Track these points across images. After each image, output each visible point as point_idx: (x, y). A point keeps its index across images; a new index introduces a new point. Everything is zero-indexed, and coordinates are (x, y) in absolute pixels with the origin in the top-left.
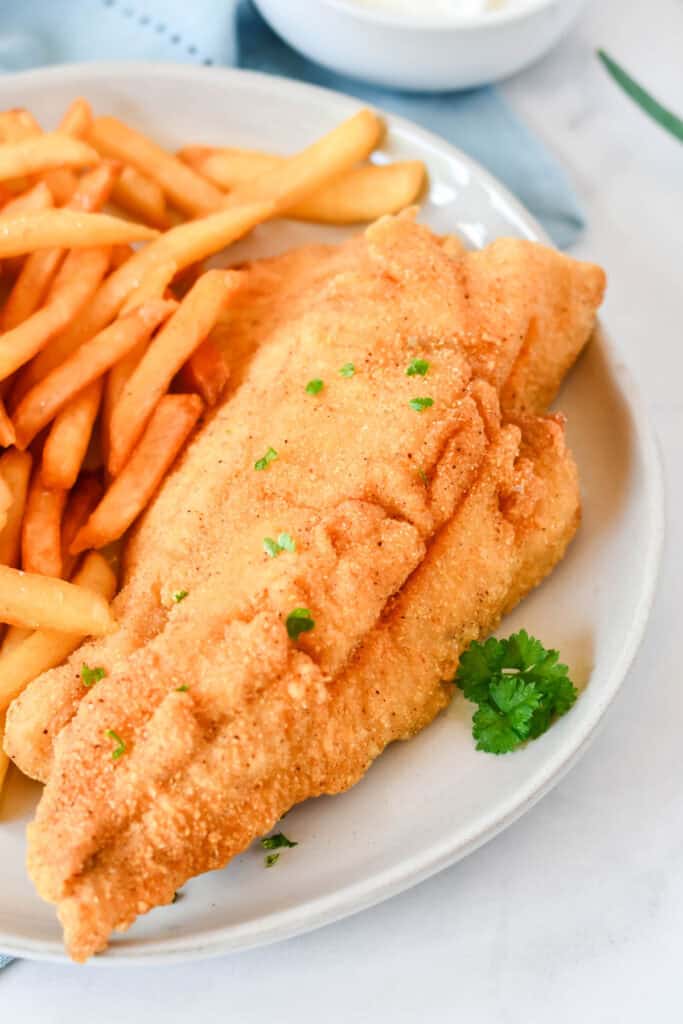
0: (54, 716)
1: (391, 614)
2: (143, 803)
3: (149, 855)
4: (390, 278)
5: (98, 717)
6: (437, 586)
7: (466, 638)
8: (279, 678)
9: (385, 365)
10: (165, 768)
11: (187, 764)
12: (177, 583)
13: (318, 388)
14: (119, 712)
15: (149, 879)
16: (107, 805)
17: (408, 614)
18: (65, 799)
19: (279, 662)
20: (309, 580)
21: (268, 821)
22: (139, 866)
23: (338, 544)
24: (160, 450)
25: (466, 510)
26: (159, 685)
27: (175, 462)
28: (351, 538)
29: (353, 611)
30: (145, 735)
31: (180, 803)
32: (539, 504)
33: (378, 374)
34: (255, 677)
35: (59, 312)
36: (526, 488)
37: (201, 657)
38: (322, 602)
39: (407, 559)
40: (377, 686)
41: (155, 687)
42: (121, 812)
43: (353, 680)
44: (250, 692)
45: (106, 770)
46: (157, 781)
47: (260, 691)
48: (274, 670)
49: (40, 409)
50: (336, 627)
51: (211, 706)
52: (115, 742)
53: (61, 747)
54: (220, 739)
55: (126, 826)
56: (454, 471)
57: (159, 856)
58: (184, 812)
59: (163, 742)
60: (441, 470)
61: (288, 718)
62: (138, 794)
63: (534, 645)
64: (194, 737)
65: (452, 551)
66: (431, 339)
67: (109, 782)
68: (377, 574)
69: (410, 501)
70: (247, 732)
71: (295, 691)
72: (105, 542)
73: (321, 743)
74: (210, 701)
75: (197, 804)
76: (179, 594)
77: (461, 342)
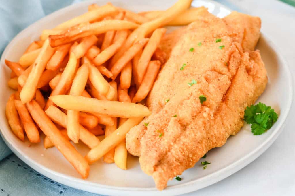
0: (139, 135)
1: (225, 99)
2: (170, 147)
3: (174, 160)
4: (205, 22)
5: (153, 128)
6: (235, 91)
7: (245, 107)
8: (200, 112)
9: (209, 42)
10: (174, 137)
11: (180, 136)
12: (166, 98)
13: (192, 50)
14: (159, 126)
15: (175, 166)
16: (160, 149)
17: (229, 99)
18: (148, 149)
19: (199, 108)
20: (202, 89)
21: (203, 152)
22: (172, 163)
23: (208, 81)
24: (151, 75)
25: (239, 72)
26: (168, 117)
27: (156, 79)
28: (211, 79)
29: (216, 95)
30: (167, 130)
31: (180, 145)
32: (257, 71)
33: (208, 44)
34: (194, 112)
35: (117, 45)
36: (253, 66)
37: (178, 109)
38: (207, 94)
39: (227, 83)
40: (225, 117)
41: (167, 118)
42: (165, 150)
43: (218, 115)
44: (193, 116)
45: (158, 141)
46: (173, 141)
47: (196, 116)
48: (198, 110)
49: (117, 69)
50: (212, 100)
51: (183, 121)
52: (159, 133)
53: (143, 142)
54: (187, 129)
55: (166, 153)
56: (234, 62)
57: (177, 160)
58: (182, 148)
59: (172, 131)
60: (231, 62)
61: (204, 123)
62: (168, 145)
63: (264, 105)
64: (181, 129)
65: (237, 83)
66: (220, 34)
67: (159, 143)
68: (220, 87)
69: (224, 69)
70: (194, 127)
71: (205, 115)
72: (141, 100)
73: (213, 131)
74: (183, 119)
75: (185, 146)
76: (167, 100)
77: (228, 34)
